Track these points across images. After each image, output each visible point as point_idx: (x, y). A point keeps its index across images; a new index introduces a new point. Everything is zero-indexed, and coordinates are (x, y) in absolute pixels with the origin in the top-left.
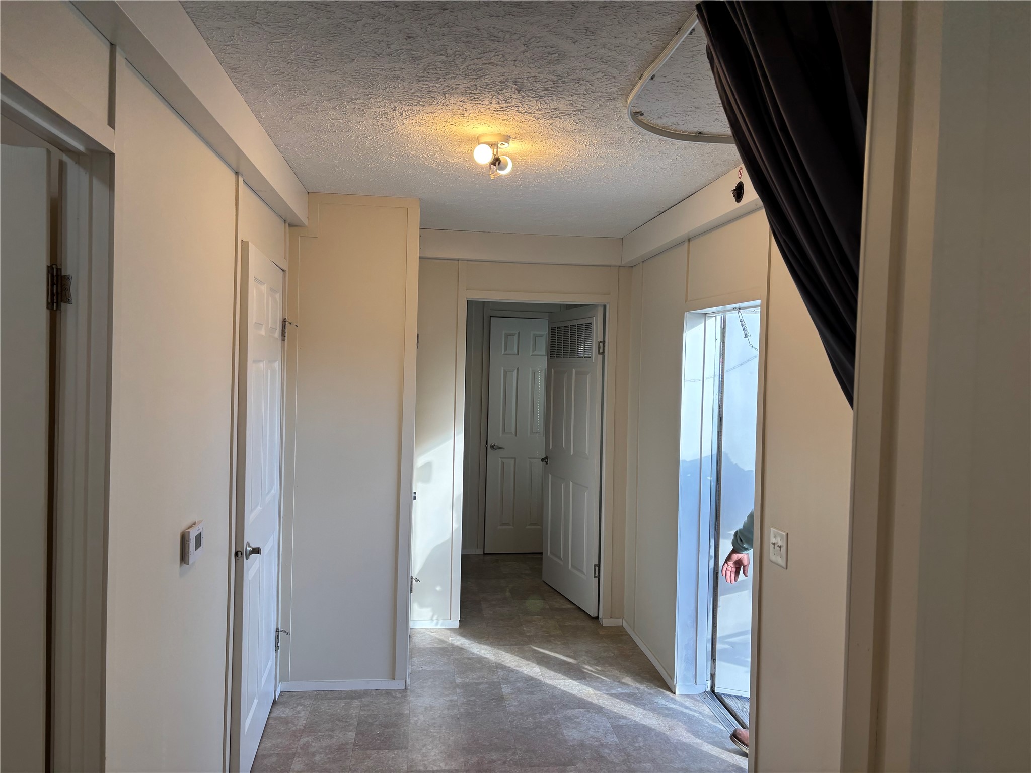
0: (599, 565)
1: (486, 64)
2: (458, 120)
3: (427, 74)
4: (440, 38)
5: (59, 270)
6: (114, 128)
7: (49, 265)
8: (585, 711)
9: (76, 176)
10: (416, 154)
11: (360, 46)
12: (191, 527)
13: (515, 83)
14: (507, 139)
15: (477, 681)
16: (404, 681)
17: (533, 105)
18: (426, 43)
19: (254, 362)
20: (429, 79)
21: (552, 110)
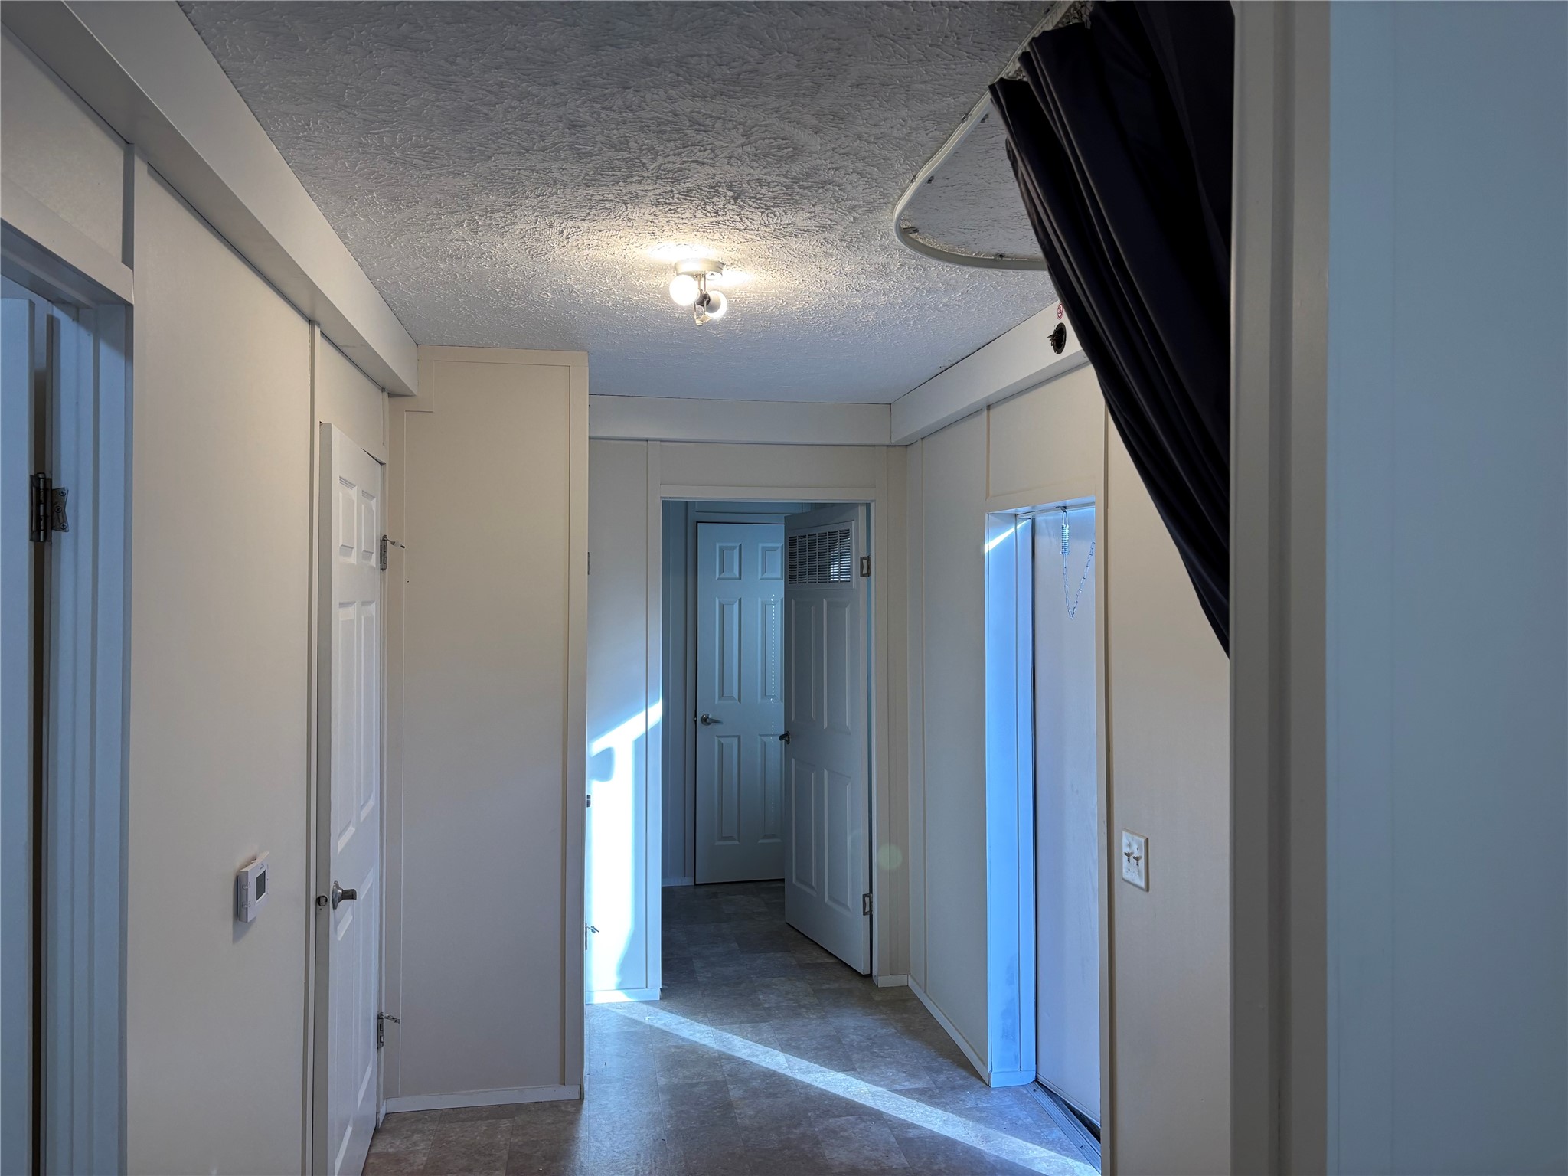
0: (870, 895)
1: (687, 162)
2: (645, 241)
3: (600, 176)
4: (619, 127)
5: (48, 481)
6: (132, 268)
7: (33, 474)
8: (857, 1120)
9: (73, 338)
10: (582, 288)
11: (501, 138)
12: (249, 863)
13: (730, 188)
14: (719, 267)
15: (690, 1081)
16: (579, 1086)
17: (756, 219)
18: (598, 135)
19: (342, 605)
20: (603, 183)
21: (785, 226)
